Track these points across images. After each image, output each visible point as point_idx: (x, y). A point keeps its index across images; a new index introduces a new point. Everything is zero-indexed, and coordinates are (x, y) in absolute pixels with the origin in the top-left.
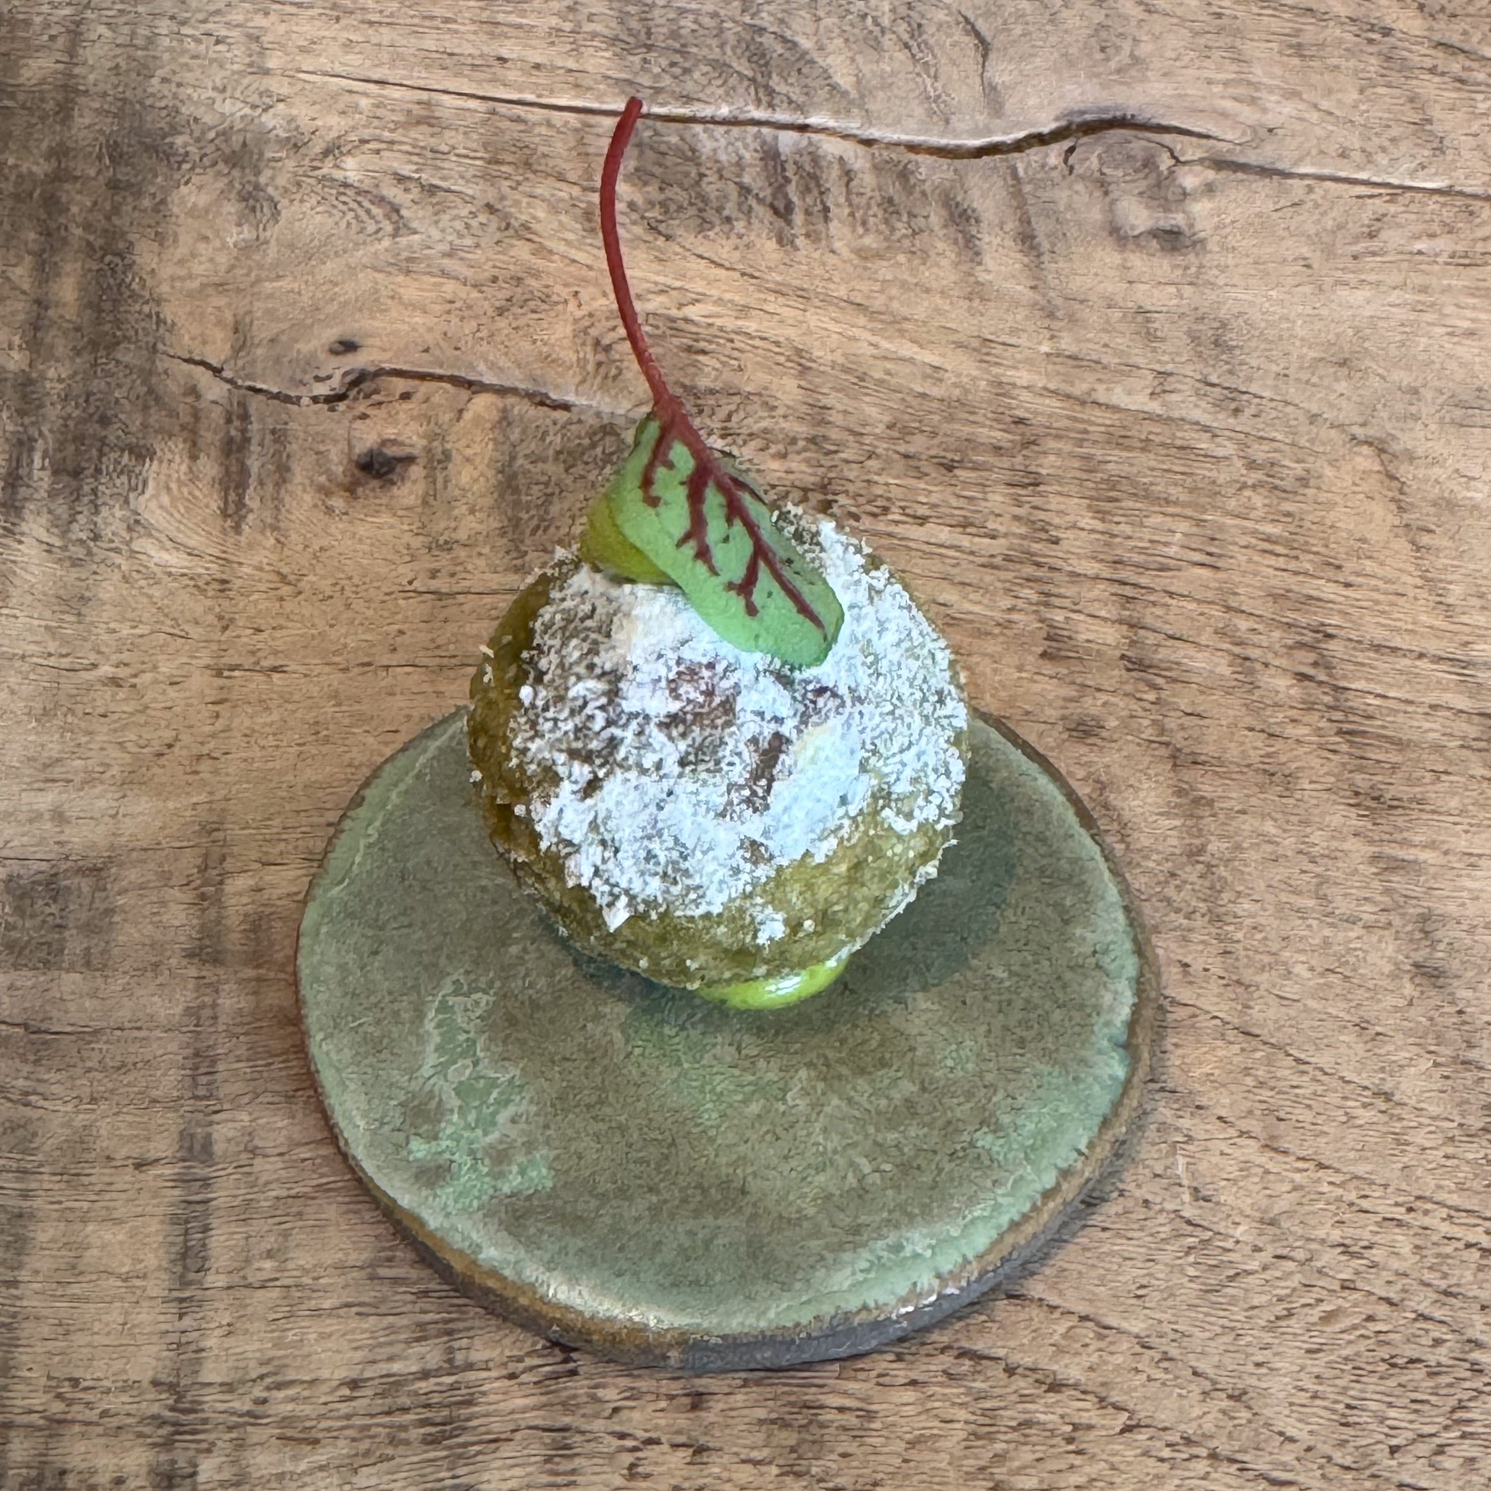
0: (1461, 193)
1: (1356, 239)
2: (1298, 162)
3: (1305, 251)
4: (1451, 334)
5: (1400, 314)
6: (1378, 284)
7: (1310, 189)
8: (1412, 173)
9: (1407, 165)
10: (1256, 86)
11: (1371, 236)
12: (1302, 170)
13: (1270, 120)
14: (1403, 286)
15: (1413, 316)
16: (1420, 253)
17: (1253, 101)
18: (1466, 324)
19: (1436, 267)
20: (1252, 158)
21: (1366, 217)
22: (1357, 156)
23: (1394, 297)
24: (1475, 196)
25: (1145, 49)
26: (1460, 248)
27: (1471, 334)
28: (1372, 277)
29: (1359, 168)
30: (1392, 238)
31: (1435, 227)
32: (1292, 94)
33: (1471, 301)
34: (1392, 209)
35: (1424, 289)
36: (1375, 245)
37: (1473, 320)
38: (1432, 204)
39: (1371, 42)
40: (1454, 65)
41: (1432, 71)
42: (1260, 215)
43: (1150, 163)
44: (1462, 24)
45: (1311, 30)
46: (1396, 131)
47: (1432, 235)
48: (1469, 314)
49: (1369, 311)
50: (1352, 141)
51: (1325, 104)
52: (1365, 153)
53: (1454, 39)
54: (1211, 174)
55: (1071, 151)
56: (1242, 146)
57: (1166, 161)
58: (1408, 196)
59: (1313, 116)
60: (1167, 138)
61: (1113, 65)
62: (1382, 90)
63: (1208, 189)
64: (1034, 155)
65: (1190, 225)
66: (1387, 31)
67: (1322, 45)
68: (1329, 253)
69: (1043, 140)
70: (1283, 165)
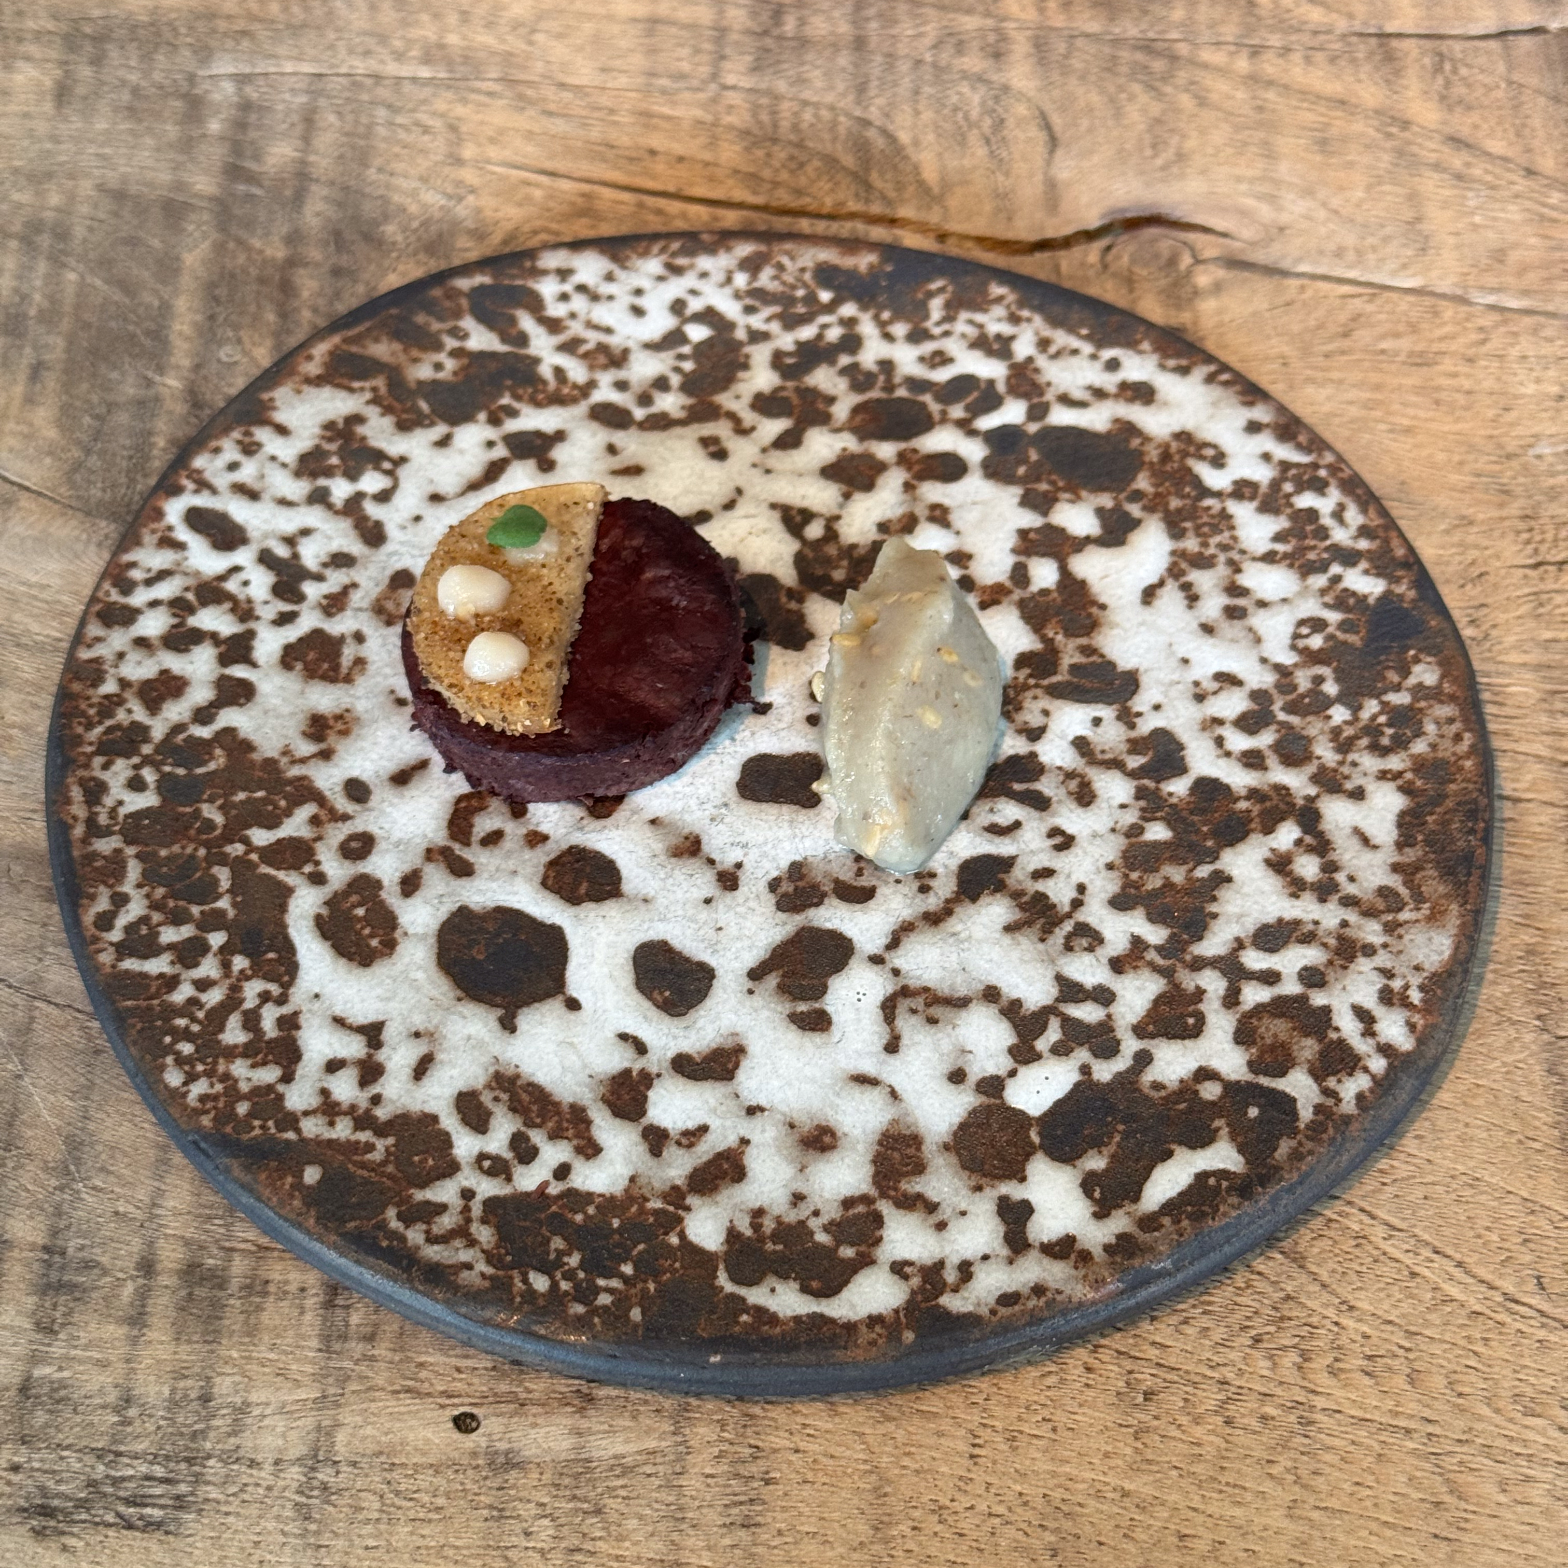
0: (1433, 294)
1: (1331, 339)
2: (1299, 260)
3: (1286, 349)
4: (1391, 431)
5: (1354, 411)
6: (1341, 382)
7: (1302, 288)
8: (1394, 273)
9: (1392, 265)
10: (1277, 183)
11: (1346, 335)
12: (1303, 268)
13: (1284, 218)
14: (1359, 385)
15: (1364, 413)
16: (1383, 352)
17: (1272, 199)
18: (1406, 422)
19: (1393, 367)
20: (1260, 256)
21: (1343, 317)
22: (1351, 256)
23: (1353, 394)
24: (1443, 296)
25: (1191, 144)
26: (1419, 347)
27: (1408, 431)
28: (1335, 375)
29: (1350, 267)
30: (1363, 336)
31: (1401, 328)
32: (1308, 192)
33: (1414, 399)
34: (1370, 308)
35: (1378, 387)
36: (1346, 343)
37: (1414, 418)
38: (1404, 303)
39: (1389, 135)
40: (1457, 161)
41: (1437, 167)
42: (1255, 314)
43: (1172, 261)
44: (1475, 117)
45: (1339, 124)
46: (1388, 230)
47: (1397, 335)
48: (1411, 412)
49: (1327, 408)
50: (1350, 239)
51: (1335, 202)
52: (1359, 253)
53: (1465, 132)
54: (1222, 273)
55: (1108, 248)
56: (1253, 244)
57: (1186, 260)
58: (1387, 294)
59: (1322, 214)
60: (1191, 237)
61: (1159, 162)
62: (1387, 188)
63: (1217, 288)
64: (1077, 252)
65: (1195, 323)
66: (1406, 124)
67: (1344, 139)
68: (1306, 351)
69: (1089, 236)
70: (1285, 264)
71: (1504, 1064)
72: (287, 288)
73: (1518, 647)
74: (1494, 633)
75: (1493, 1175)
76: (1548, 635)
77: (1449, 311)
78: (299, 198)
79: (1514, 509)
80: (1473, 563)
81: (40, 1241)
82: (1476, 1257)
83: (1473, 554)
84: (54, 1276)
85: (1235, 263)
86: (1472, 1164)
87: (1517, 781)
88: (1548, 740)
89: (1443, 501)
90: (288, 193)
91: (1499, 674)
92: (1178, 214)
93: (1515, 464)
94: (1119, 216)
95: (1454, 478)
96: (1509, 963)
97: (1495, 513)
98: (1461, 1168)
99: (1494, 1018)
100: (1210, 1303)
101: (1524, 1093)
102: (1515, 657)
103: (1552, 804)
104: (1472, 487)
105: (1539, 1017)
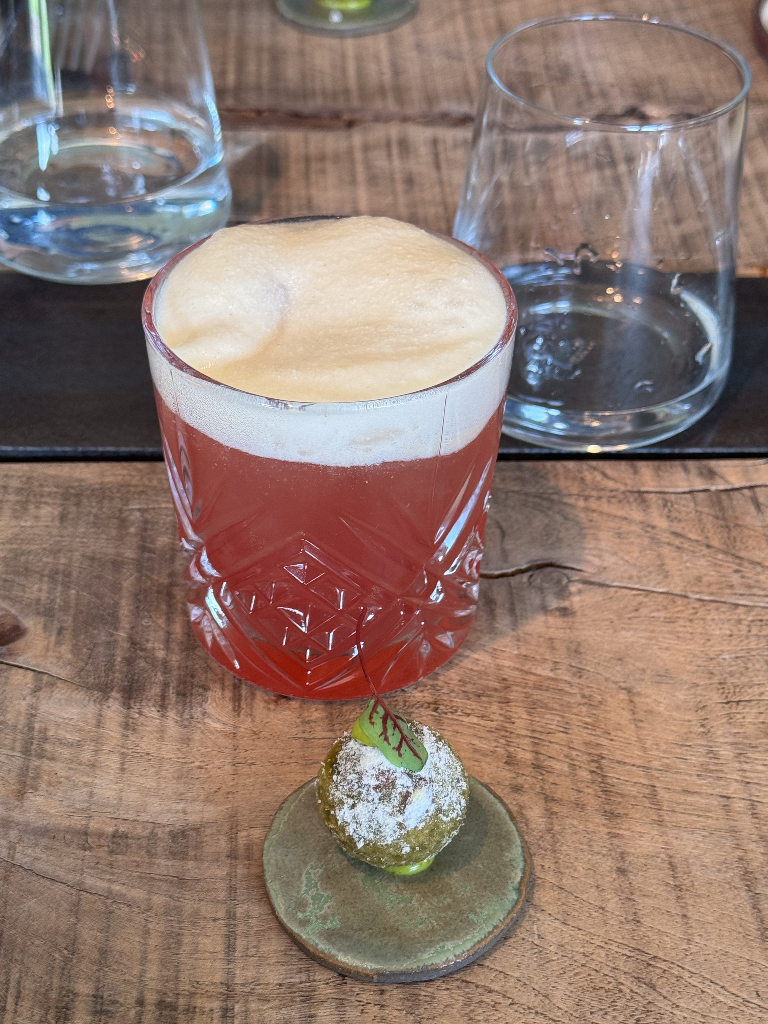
0: (672, 594)
1: (630, 612)
2: (613, 581)
3: (612, 616)
4: (660, 649)
5: (643, 641)
6: (636, 629)
7: (616, 592)
8: (655, 586)
9: (653, 583)
10: (601, 550)
11: (637, 610)
12: (615, 584)
13: (605, 564)
14: (645, 630)
15: (647, 642)
16: (653, 617)
17: (600, 557)
18: (666, 645)
19: (658, 623)
20: (596, 579)
21: (635, 604)
22: (636, 579)
23: (641, 634)
24: (677, 595)
25: (562, 535)
26: (668, 616)
27: (667, 649)
28: (634, 627)
29: (636, 583)
30: (644, 611)
31: (660, 608)
32: (615, 554)
33: (668, 636)
34: (645, 600)
35: (652, 631)
36: (636, 614)
37: (669, 643)
38: (660, 598)
39: (647, 532)
40: (677, 542)
41: (669, 544)
42: (597, 602)
43: (559, 582)
44: (683, 524)
45: (625, 527)
46: (651, 569)
47: (658, 610)
48: (668, 641)
49: (632, 640)
50: (635, 573)
51: (627, 558)
52: (639, 577)
53: (679, 530)
54: (580, 586)
55: (531, 576)
56: (594, 574)
57: (565, 581)
58: (652, 594)
59: (621, 562)
60: (566, 571)
61: (550, 542)
62: (648, 552)
63: (580, 592)
64: (518, 577)
65: (571, 606)
66: (654, 527)
67: (628, 533)
68: (620, 617)
69: (522, 572)
70: (608, 582)
71: (734, 905)
72: (170, 595)
73: (723, 736)
74: (712, 730)
75: (733, 950)
76: (735, 731)
77: (680, 601)
78: (172, 559)
79: (716, 680)
80: (700, 702)
81: (92, 993)
82: (729, 984)
83: (699, 698)
84: (99, 1007)
85: (585, 582)
86: (724, 946)
87: (728, 789)
88: (740, 773)
89: (685, 677)
90: (168, 556)
91: (716, 747)
92: (558, 563)
93: (714, 662)
94: (534, 563)
95: (689, 668)
96: (732, 864)
97: (708, 682)
98: (719, 948)
99: (728, 886)
100: (616, 1006)
101: (743, 916)
102: (722, 740)
103: (744, 799)
104: (697, 671)
105: (747, 886)
